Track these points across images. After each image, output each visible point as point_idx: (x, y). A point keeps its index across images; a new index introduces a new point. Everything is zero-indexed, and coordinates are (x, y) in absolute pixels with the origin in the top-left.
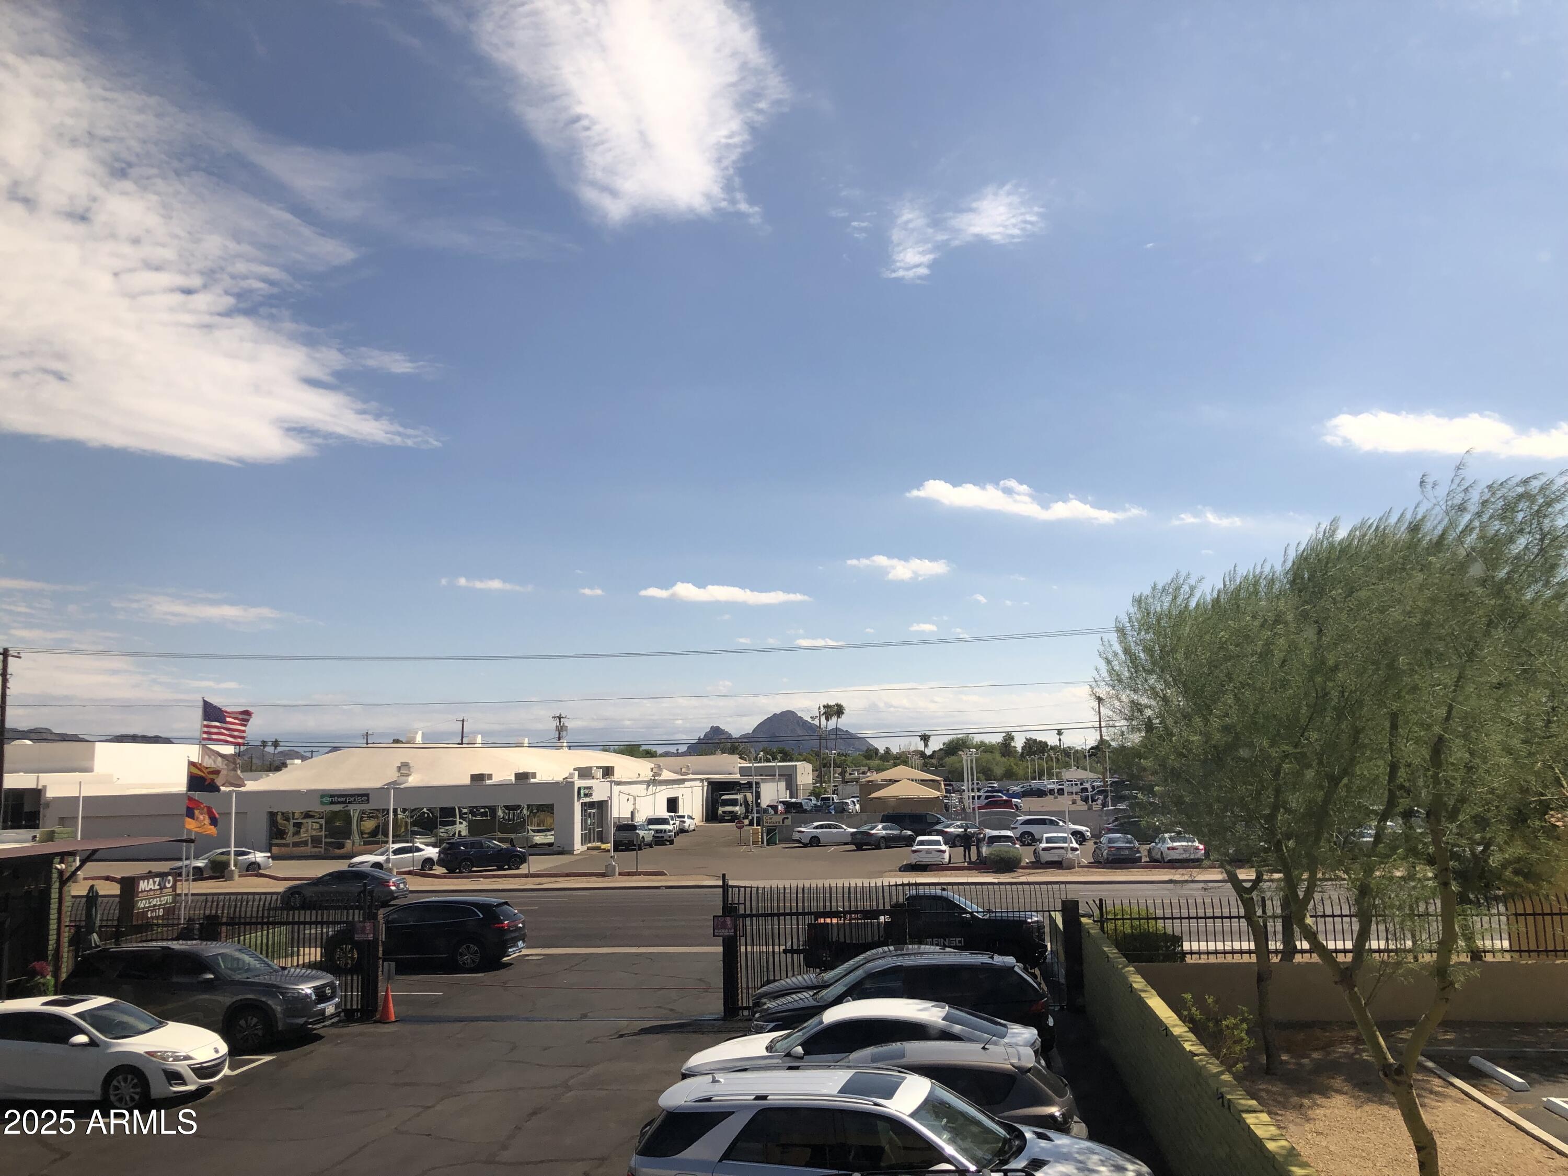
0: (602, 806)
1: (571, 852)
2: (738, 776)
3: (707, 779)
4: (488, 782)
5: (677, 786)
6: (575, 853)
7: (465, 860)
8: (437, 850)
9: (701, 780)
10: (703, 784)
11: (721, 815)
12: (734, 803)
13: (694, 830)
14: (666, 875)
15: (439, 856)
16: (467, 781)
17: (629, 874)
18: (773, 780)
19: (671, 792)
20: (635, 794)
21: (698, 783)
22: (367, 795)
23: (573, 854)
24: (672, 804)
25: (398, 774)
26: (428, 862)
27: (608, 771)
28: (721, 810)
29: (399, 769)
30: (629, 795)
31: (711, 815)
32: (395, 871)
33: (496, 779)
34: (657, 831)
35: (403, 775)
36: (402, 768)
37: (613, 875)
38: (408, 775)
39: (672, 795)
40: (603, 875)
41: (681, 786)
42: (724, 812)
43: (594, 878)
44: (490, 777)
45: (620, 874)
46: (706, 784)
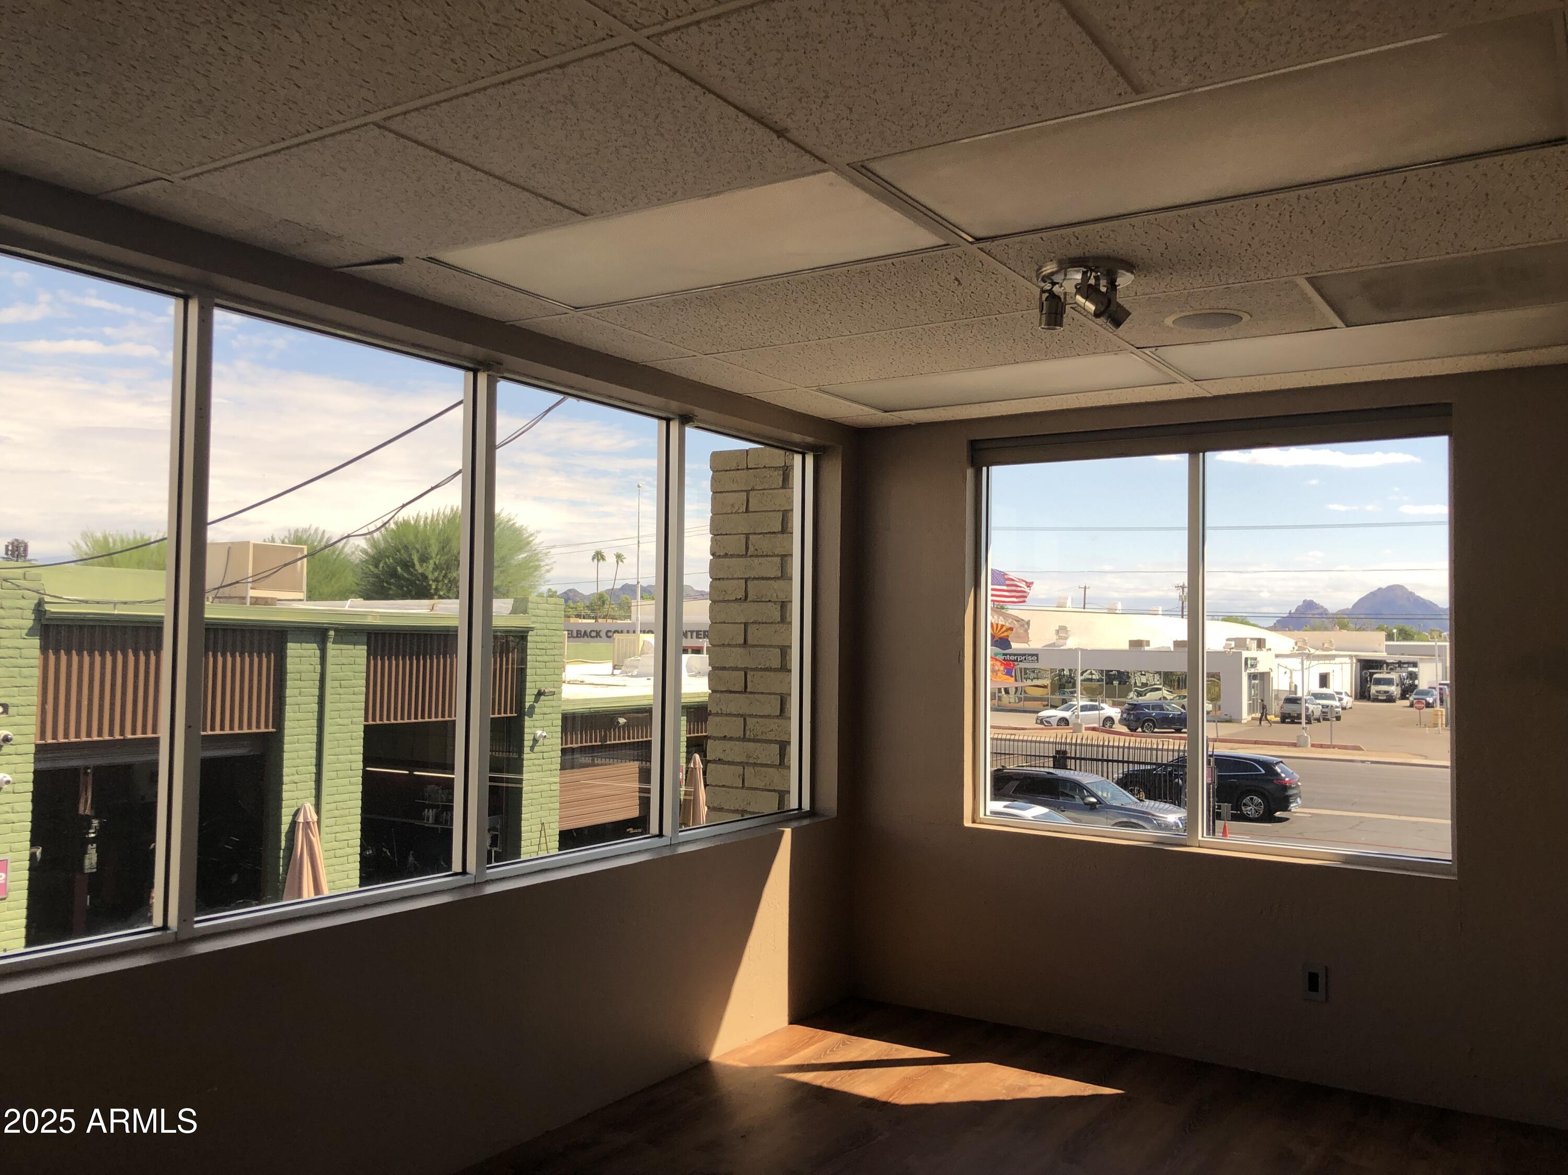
0: (1263, 678)
1: (1239, 721)
2: (1385, 654)
3: (1356, 656)
4: (1147, 648)
5: (1328, 662)
6: (1243, 722)
7: (1148, 720)
8: (1118, 710)
9: (1351, 657)
10: (1352, 661)
11: (1374, 695)
12: (1389, 682)
13: (1351, 708)
14: (1362, 750)
15: (1122, 716)
16: (1126, 646)
17: (1321, 746)
18: (1431, 661)
19: (1324, 667)
20: (1291, 668)
21: (1347, 660)
22: (1037, 655)
23: (1241, 723)
24: (1324, 680)
25: (1056, 637)
26: (1109, 719)
27: (1261, 643)
28: (1374, 689)
29: (1057, 632)
30: (1286, 668)
31: (1362, 693)
32: (1084, 726)
33: (1153, 646)
34: (1323, 706)
35: (1060, 638)
36: (1060, 631)
37: (1305, 745)
38: (1066, 638)
39: (1324, 671)
40: (1294, 745)
41: (1332, 662)
42: (1377, 692)
43: (1286, 748)
44: (1148, 643)
45: (1313, 745)
46: (1355, 661)
